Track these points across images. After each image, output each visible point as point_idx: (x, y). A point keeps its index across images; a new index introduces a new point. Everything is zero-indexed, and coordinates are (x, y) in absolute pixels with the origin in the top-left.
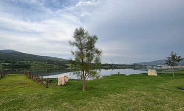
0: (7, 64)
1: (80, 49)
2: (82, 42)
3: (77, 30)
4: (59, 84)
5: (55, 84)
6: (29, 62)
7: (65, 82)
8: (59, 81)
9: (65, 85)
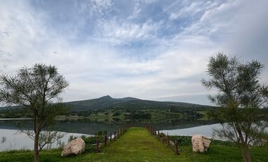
0: (128, 114)
1: (224, 91)
2: (227, 78)
3: (212, 59)
4: (194, 150)
5: (188, 148)
6: (148, 110)
7: (205, 147)
8: (194, 144)
9: (205, 153)
